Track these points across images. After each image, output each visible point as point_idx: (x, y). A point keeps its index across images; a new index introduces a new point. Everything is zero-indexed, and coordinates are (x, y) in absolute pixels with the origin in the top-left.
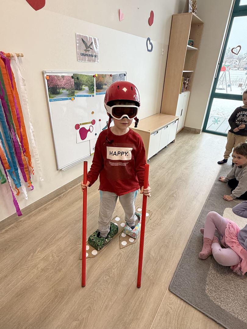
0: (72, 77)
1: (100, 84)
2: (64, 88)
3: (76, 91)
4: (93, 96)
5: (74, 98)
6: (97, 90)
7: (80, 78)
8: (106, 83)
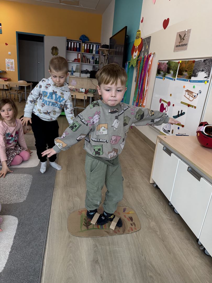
0: (167, 63)
1: (182, 69)
2: (162, 71)
3: (167, 74)
4: (175, 80)
5: (165, 78)
6: (178, 75)
7: (171, 65)
8: (187, 70)
